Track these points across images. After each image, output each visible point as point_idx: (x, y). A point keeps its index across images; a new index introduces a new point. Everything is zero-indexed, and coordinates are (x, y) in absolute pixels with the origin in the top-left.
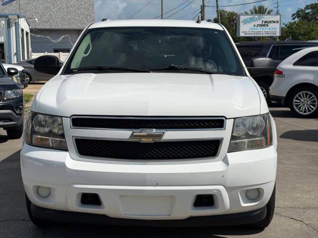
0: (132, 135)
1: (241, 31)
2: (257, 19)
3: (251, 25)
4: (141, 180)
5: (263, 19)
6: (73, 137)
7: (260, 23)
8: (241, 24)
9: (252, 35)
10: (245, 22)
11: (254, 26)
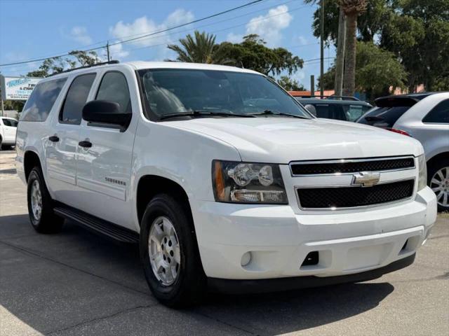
0: (355, 181)
1: (7, 94)
2: (23, 82)
3: (17, 88)
4: (368, 228)
5: (29, 82)
6: (295, 187)
7: (27, 86)
8: (7, 87)
9: (18, 99)
10: (11, 84)
11: (21, 89)
